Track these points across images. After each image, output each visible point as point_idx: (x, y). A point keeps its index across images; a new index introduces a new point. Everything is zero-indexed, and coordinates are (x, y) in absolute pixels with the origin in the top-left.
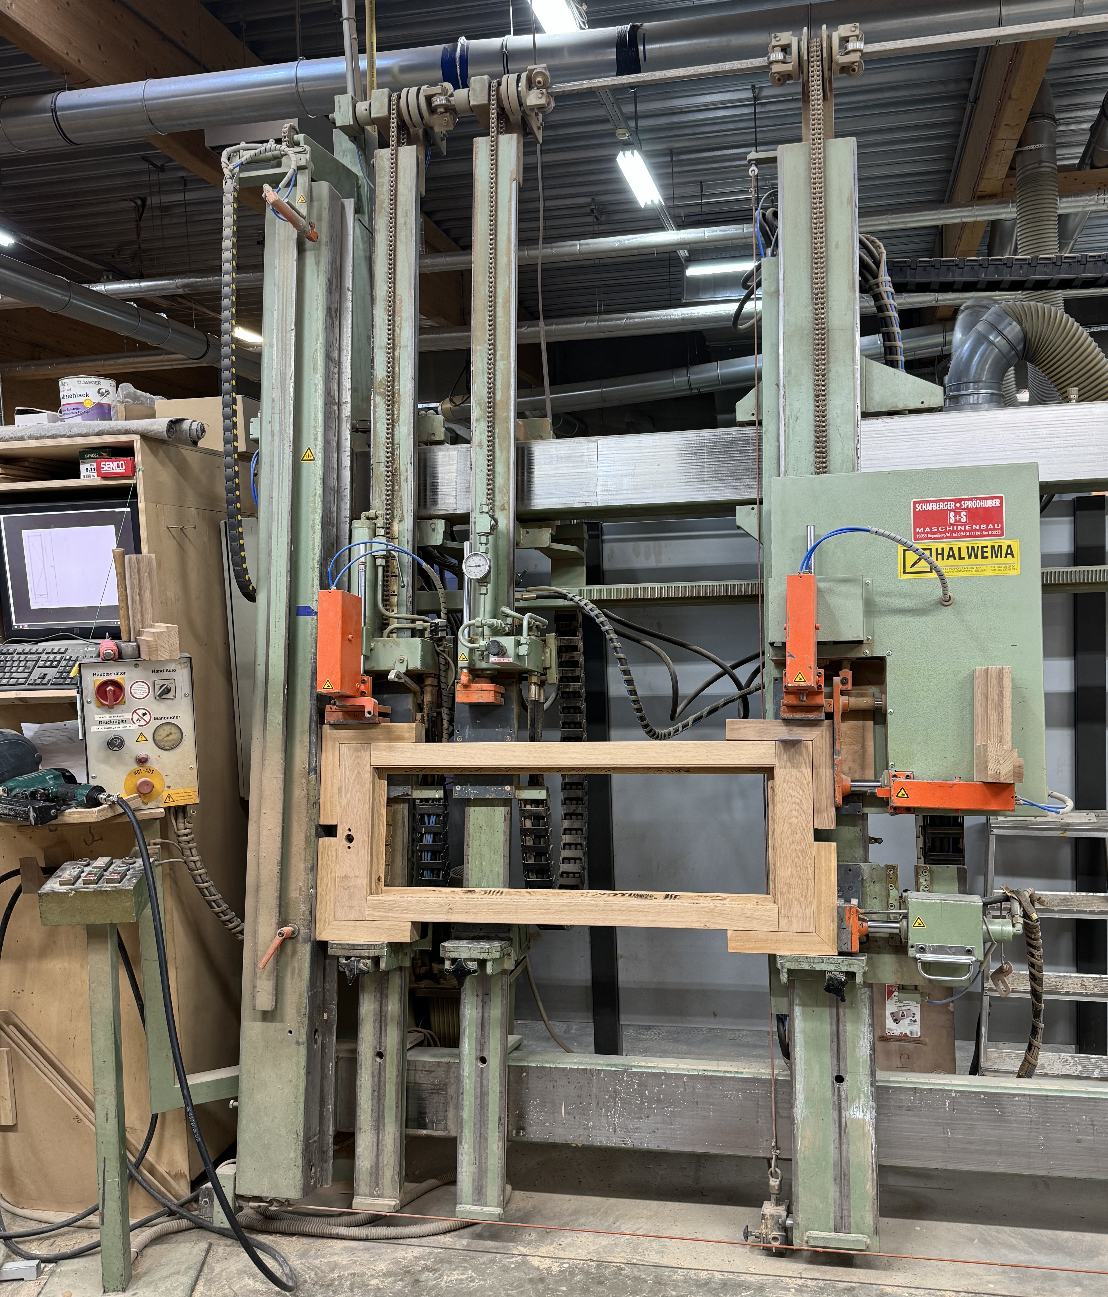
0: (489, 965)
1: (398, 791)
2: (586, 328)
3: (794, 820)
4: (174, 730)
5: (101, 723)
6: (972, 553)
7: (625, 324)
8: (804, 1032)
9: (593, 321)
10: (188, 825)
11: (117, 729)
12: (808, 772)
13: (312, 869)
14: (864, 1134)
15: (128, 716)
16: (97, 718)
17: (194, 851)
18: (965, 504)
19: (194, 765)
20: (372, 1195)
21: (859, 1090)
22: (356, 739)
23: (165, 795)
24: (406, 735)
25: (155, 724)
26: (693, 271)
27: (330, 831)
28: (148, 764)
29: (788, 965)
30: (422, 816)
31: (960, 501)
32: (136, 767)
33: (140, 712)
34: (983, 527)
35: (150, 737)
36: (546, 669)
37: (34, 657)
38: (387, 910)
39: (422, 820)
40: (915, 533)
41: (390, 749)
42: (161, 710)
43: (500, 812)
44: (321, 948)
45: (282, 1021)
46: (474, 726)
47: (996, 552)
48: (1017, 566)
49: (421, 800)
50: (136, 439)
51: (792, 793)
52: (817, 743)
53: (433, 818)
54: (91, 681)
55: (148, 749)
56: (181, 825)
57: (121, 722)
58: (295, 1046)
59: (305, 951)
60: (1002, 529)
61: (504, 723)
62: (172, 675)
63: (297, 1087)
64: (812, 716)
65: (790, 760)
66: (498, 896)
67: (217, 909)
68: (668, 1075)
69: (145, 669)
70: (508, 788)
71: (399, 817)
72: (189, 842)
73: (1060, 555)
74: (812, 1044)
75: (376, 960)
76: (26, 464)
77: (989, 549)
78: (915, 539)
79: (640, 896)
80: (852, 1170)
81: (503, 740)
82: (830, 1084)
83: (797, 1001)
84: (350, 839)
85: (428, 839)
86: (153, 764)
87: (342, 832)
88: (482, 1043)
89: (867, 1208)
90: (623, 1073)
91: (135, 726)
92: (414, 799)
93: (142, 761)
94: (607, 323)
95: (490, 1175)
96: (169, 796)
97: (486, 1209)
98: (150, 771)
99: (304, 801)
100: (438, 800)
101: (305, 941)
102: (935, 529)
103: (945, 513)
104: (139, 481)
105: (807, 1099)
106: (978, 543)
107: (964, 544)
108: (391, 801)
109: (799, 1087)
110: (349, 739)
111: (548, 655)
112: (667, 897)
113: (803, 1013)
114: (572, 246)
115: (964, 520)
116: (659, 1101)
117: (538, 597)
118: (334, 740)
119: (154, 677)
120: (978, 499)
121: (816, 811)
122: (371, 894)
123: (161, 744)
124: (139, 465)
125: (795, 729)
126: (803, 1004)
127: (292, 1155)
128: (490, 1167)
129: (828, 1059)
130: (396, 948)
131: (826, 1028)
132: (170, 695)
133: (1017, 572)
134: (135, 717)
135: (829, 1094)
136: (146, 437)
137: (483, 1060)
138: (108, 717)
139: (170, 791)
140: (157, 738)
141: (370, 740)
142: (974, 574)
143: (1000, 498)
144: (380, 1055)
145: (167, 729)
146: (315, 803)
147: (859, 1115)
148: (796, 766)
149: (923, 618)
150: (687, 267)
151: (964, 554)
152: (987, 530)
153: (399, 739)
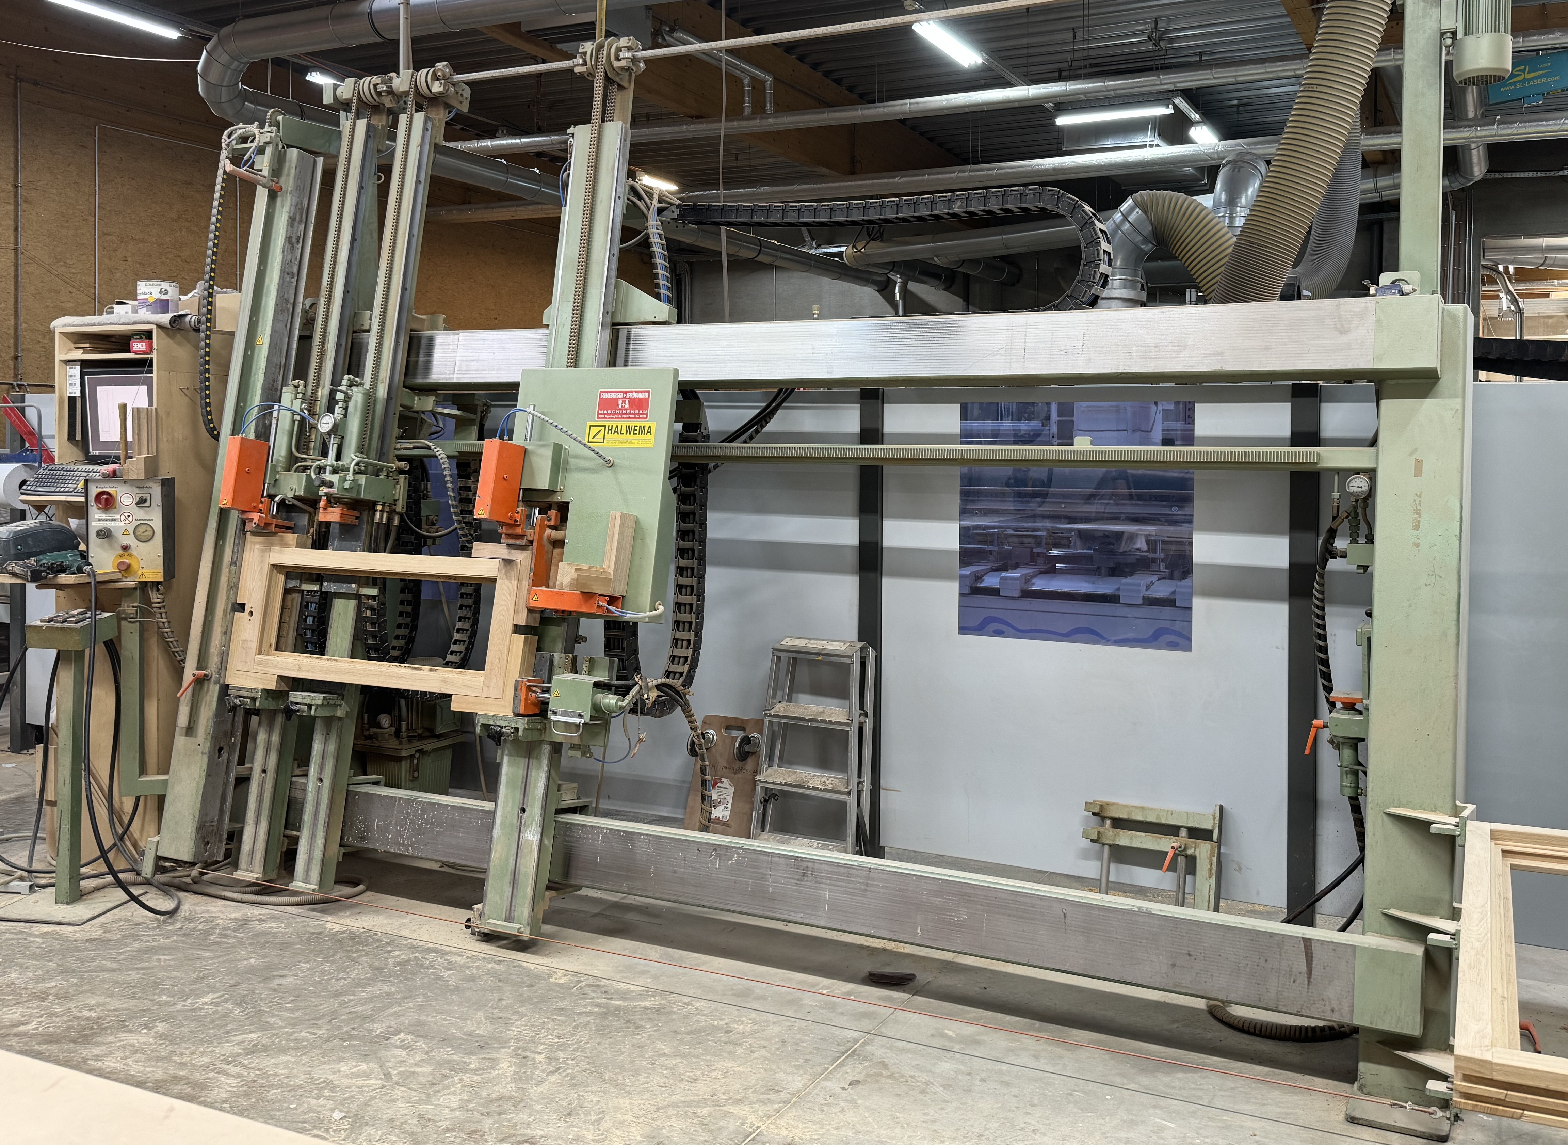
0: (313, 708)
1: (292, 584)
2: (957, 178)
3: (502, 617)
4: (149, 529)
5: (99, 520)
6: (629, 430)
7: (997, 175)
8: (507, 775)
9: (964, 171)
10: (159, 596)
11: (108, 524)
12: (515, 583)
13: (225, 633)
14: (531, 851)
15: (118, 517)
16: (97, 516)
17: (164, 615)
18: (630, 395)
19: (161, 554)
20: (247, 870)
21: (533, 819)
22: (263, 543)
23: (140, 573)
24: (291, 543)
25: (136, 523)
26: (1063, 121)
27: (242, 607)
28: (130, 551)
29: (482, 721)
30: (307, 603)
31: (625, 392)
32: (121, 552)
33: (126, 515)
34: (637, 412)
35: (132, 532)
36: (395, 501)
37: (85, 474)
38: (265, 666)
39: (307, 607)
40: (599, 414)
41: (281, 552)
42: (140, 514)
43: (353, 603)
44: (225, 689)
45: (196, 737)
46: (341, 539)
47: (642, 430)
48: (653, 441)
49: (308, 591)
50: (154, 327)
51: (504, 598)
52: (524, 563)
53: (314, 605)
54: (94, 491)
55: (130, 540)
56: (155, 596)
57: (115, 520)
58: (200, 755)
59: (214, 691)
60: (647, 414)
61: (357, 538)
62: (150, 490)
63: (198, 783)
64: (518, 542)
65: (506, 574)
66: (334, 662)
67: (178, 658)
68: (439, 804)
69: (132, 485)
70: (353, 586)
71: (295, 603)
72: (160, 608)
73: (853, 434)
74: (511, 783)
75: (254, 699)
76: (114, 340)
77: (638, 428)
78: (598, 418)
79: (415, 668)
80: (521, 877)
81: (356, 551)
82: (516, 813)
83: (506, 752)
84: (251, 613)
85: (310, 620)
86: (134, 552)
87: (248, 610)
88: (321, 769)
89: (526, 905)
90: (413, 801)
91: (122, 524)
92: (303, 591)
93: (126, 548)
94: (978, 173)
95: (314, 862)
96: (142, 574)
97: (309, 886)
98: (130, 555)
99: (226, 585)
100: (316, 592)
101: (215, 683)
102: (609, 412)
103: (617, 400)
104: (154, 356)
105: (502, 823)
106: (632, 423)
107: (623, 424)
108: (287, 591)
109: (499, 814)
110: (260, 543)
111: (398, 490)
112: (431, 670)
113: (509, 761)
114: (902, 105)
115: (626, 406)
116: (432, 823)
117: (414, 448)
118: (252, 543)
119: (137, 491)
120: (637, 392)
121: (516, 611)
122: (260, 654)
123: (139, 538)
124: (155, 346)
125: (513, 551)
126: (510, 755)
127: (190, 831)
128: (315, 856)
129: (518, 795)
130: (267, 692)
131: (521, 773)
132: (147, 504)
133: (651, 446)
134: (123, 518)
135: (515, 821)
136: (160, 326)
137: (321, 780)
138: (104, 516)
139: (144, 571)
140: (138, 533)
141: (271, 545)
142: (627, 445)
143: (649, 392)
144: (264, 771)
145: (144, 528)
146: (234, 587)
147: (530, 837)
148: (509, 578)
149: (595, 476)
150: (1056, 116)
151: (624, 431)
152: (638, 414)
153: (286, 545)
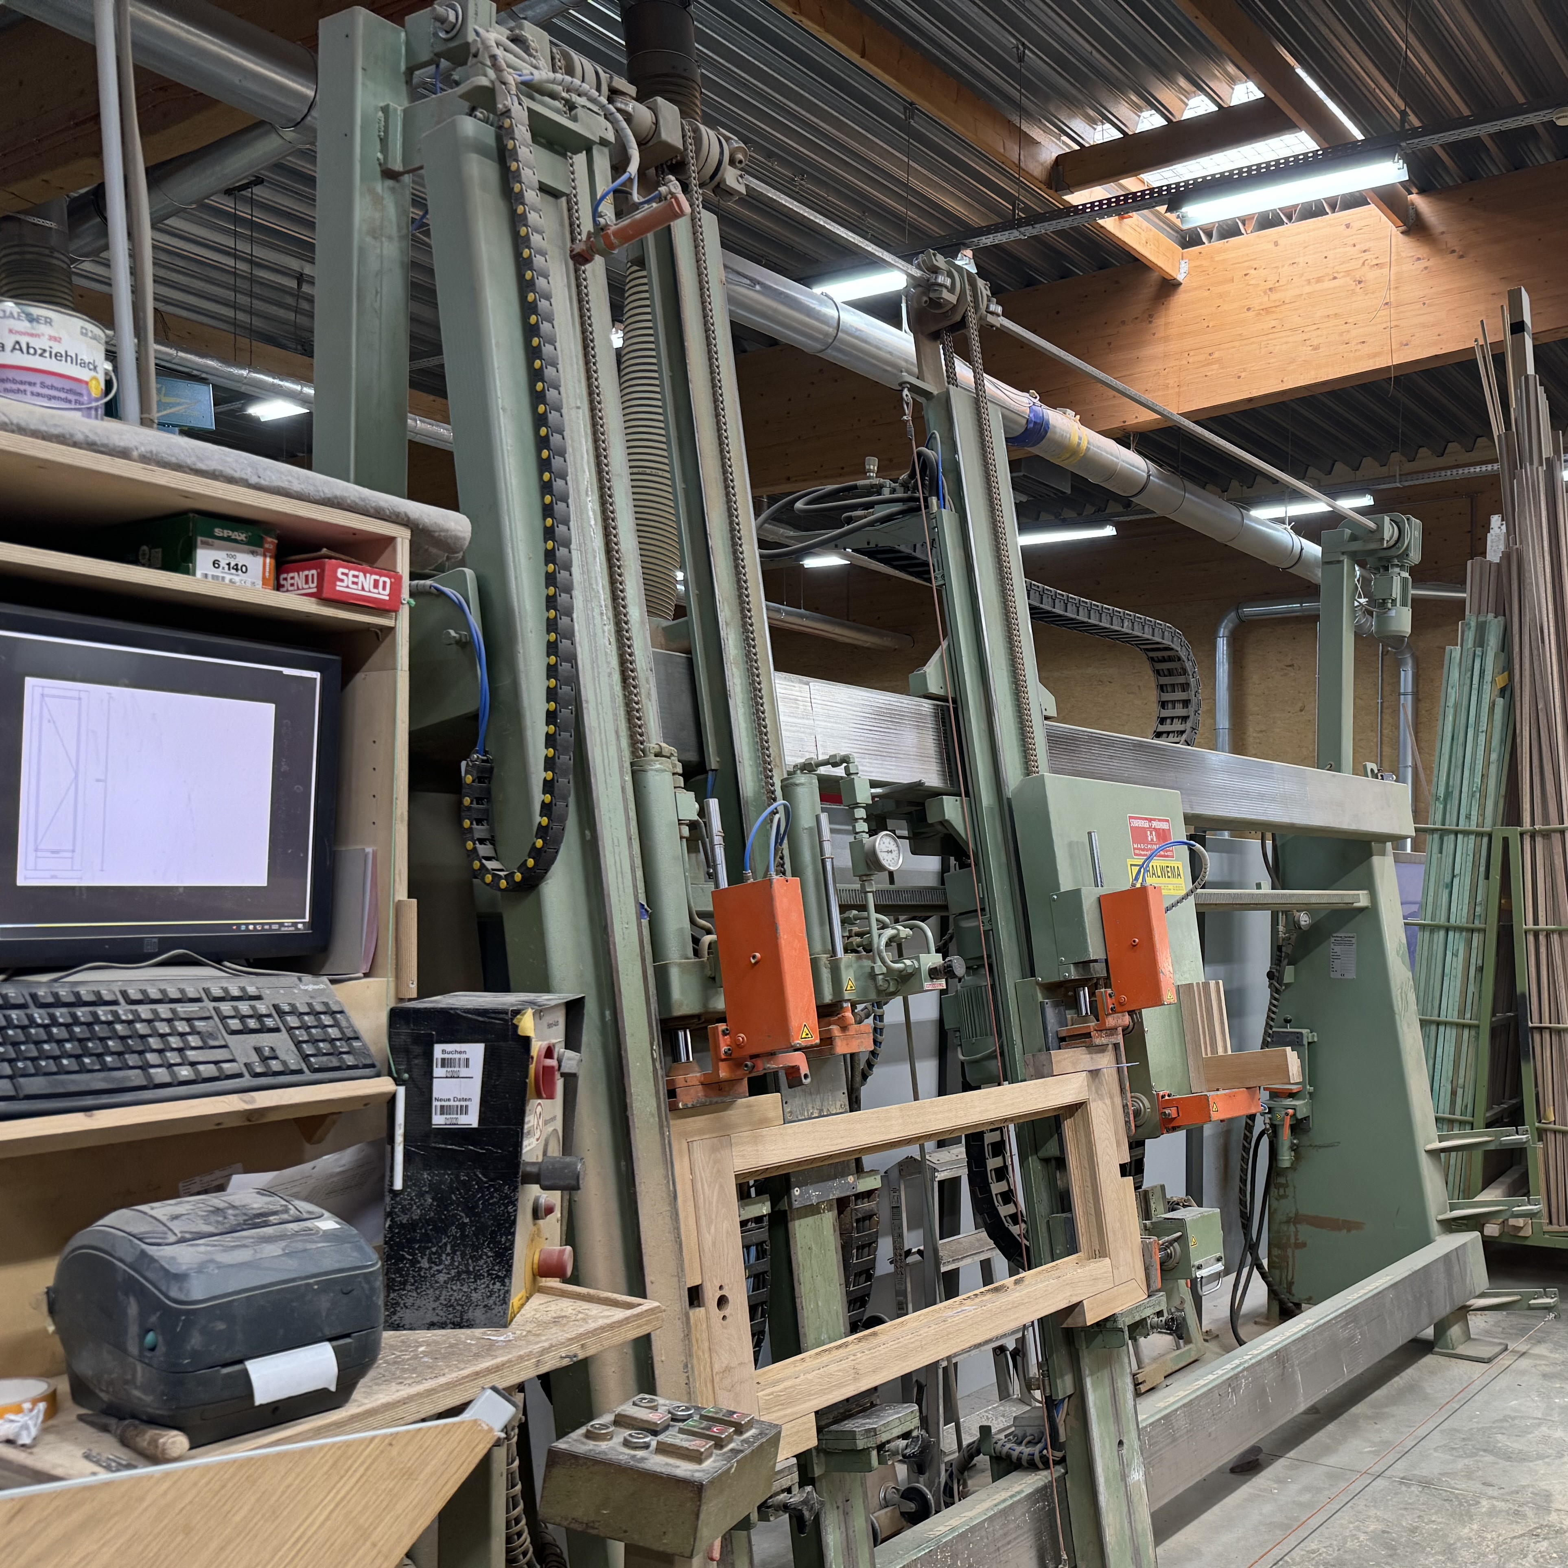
3: (1108, 1157)
6: (1163, 871)
8: (1095, 1405)
14: (1141, 1496)
15: (532, 1121)
18: (1154, 824)
21: (1133, 1449)
22: (711, 1131)
25: (545, 1133)
27: (699, 1296)
31: (1151, 820)
33: (539, 1112)
38: (786, 1405)
40: (1133, 848)
41: (755, 1141)
43: (828, 1219)
47: (1173, 872)
48: (1184, 886)
50: (403, 536)
57: (531, 1132)
70: (851, 1179)
74: (1101, 1415)
77: (1169, 870)
78: (1135, 854)
80: (1140, 1541)
82: (1116, 1453)
84: (723, 1301)
87: (711, 1296)
91: (535, 1142)
98: (539, 1233)
100: (767, 1216)
102: (1142, 846)
103: (1145, 830)
104: (401, 624)
105: (1105, 1480)
106: (1164, 863)
107: (1158, 863)
110: (701, 1132)
112: (1016, 1282)
113: (1092, 1384)
115: (1155, 839)
120: (1159, 820)
121: (1118, 1144)
125: (1100, 1056)
131: (1108, 1392)
133: (1184, 892)
134: (536, 1123)
135: (1117, 1466)
141: (729, 1130)
143: (1168, 821)
147: (1136, 1476)
148: (1101, 1097)
151: (1159, 872)
153: (764, 1122)
